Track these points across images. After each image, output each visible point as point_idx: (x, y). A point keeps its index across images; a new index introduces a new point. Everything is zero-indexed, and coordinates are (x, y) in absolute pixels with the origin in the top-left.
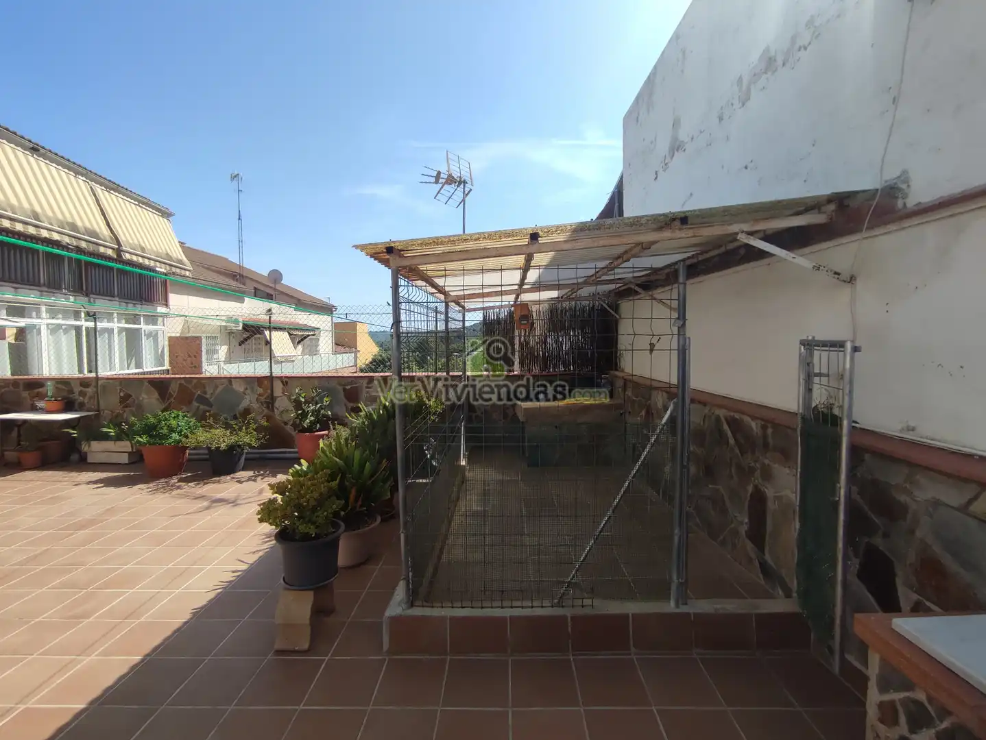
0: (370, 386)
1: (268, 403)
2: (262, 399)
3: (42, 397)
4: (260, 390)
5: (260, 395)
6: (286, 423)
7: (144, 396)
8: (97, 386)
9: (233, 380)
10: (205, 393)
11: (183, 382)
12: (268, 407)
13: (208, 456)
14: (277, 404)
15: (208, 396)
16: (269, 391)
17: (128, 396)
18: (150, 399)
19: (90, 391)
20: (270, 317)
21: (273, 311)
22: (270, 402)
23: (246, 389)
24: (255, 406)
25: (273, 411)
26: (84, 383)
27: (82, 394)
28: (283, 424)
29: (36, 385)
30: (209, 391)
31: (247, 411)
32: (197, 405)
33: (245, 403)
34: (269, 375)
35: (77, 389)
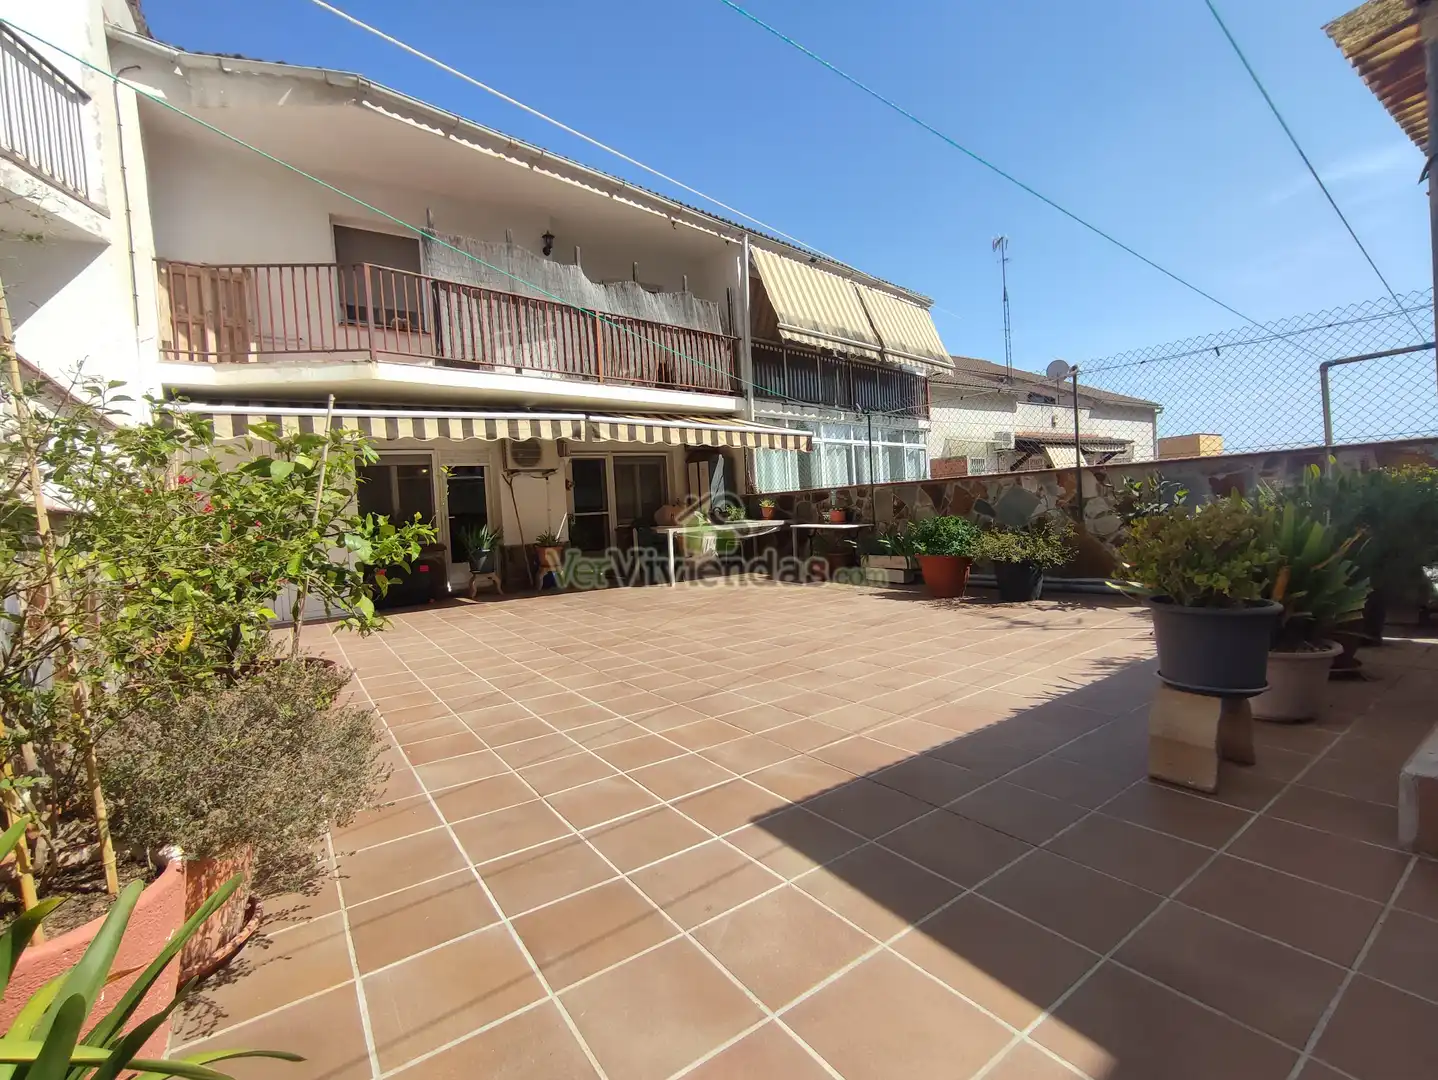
0: (1269, 471)
1: (1073, 509)
2: (1065, 502)
3: (827, 508)
4: (1061, 490)
5: (1061, 497)
6: (1103, 539)
7: (918, 504)
8: (871, 495)
9: (1022, 477)
10: (987, 498)
11: (959, 484)
12: (1074, 516)
13: (995, 583)
14: (1088, 509)
15: (990, 502)
16: (1075, 491)
17: (901, 505)
18: (923, 507)
19: (866, 500)
20: (1075, 381)
21: (1081, 368)
22: (1076, 507)
23: (1041, 489)
24: (1054, 513)
25: (1082, 520)
26: (861, 490)
27: (859, 504)
28: (1097, 541)
29: (822, 495)
30: (992, 493)
31: (1042, 521)
32: (977, 513)
33: (1040, 509)
34: (1075, 466)
35: (855, 499)
